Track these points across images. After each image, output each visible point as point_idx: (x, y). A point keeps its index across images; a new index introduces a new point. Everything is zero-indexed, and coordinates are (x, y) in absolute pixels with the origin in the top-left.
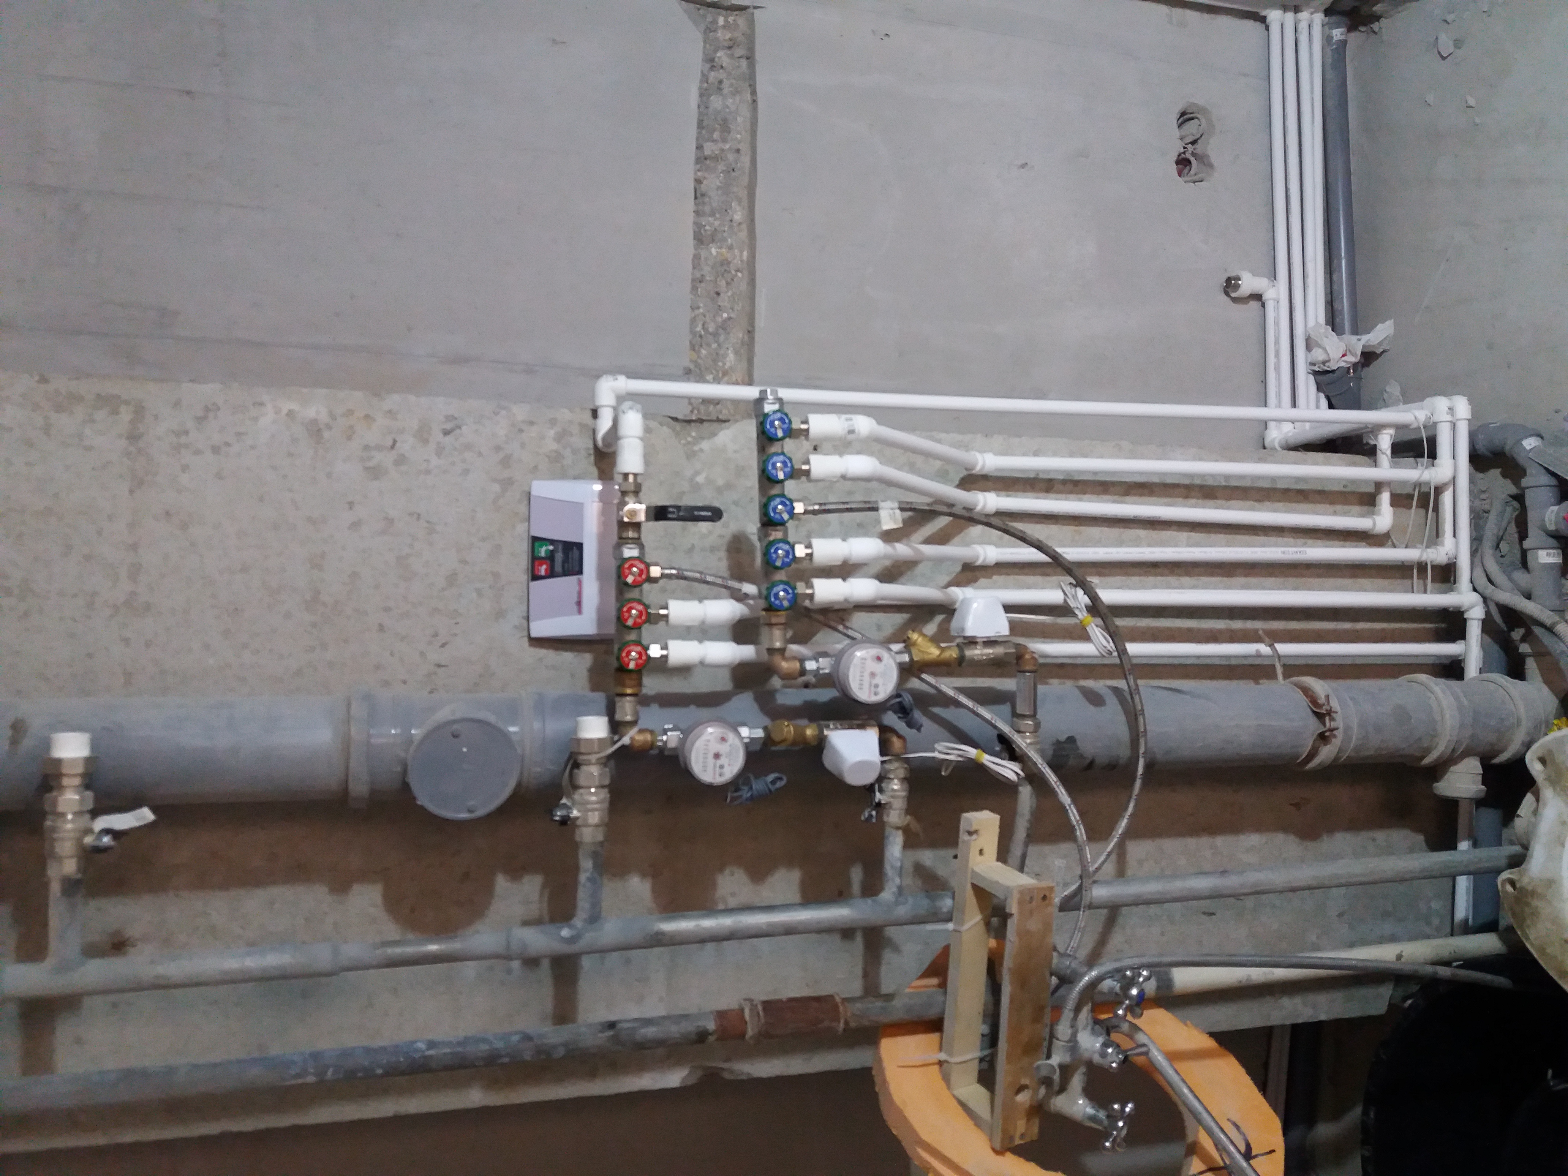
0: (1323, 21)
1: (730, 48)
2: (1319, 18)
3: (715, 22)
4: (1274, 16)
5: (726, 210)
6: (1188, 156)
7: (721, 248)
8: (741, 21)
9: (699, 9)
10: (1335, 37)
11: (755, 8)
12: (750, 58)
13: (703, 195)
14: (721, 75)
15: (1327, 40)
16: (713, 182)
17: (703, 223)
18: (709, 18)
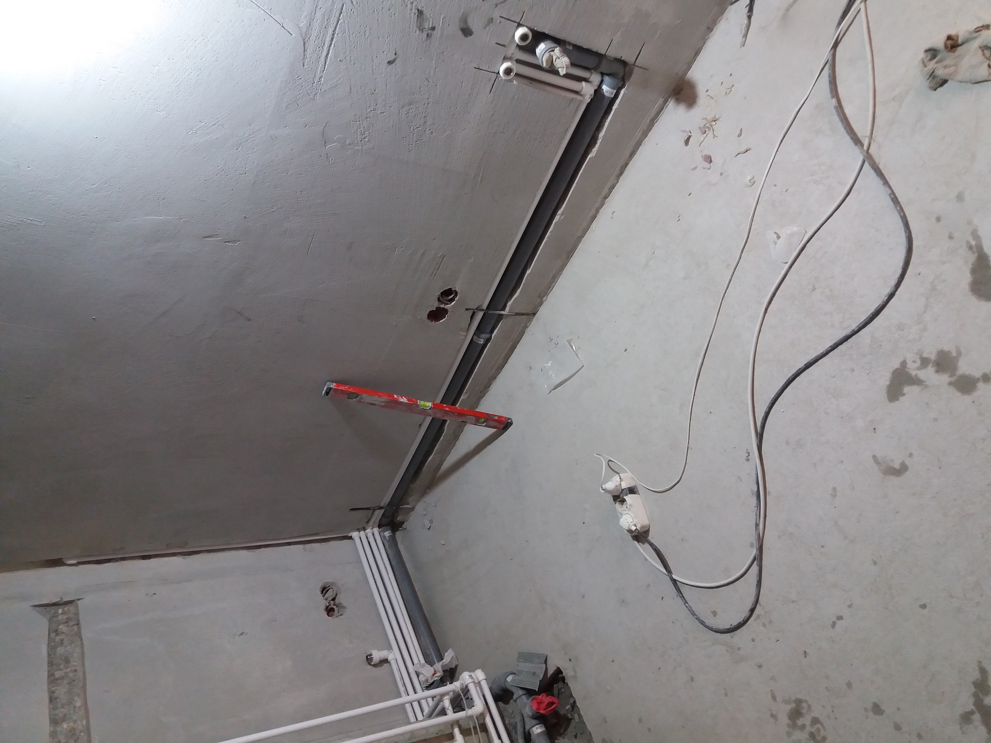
0: (379, 531)
1: (66, 622)
2: (376, 530)
3: (56, 612)
4: (355, 534)
5: (70, 702)
6: (332, 606)
7: (69, 723)
8: (71, 608)
9: (46, 609)
10: (386, 536)
11: (78, 600)
12: (78, 624)
13: (56, 699)
14: (62, 637)
15: (383, 538)
16: (61, 691)
17: (57, 713)
18: (53, 611)
